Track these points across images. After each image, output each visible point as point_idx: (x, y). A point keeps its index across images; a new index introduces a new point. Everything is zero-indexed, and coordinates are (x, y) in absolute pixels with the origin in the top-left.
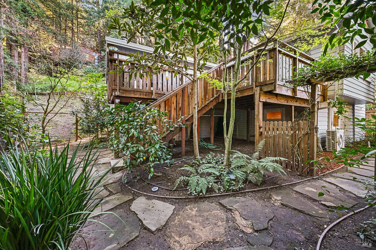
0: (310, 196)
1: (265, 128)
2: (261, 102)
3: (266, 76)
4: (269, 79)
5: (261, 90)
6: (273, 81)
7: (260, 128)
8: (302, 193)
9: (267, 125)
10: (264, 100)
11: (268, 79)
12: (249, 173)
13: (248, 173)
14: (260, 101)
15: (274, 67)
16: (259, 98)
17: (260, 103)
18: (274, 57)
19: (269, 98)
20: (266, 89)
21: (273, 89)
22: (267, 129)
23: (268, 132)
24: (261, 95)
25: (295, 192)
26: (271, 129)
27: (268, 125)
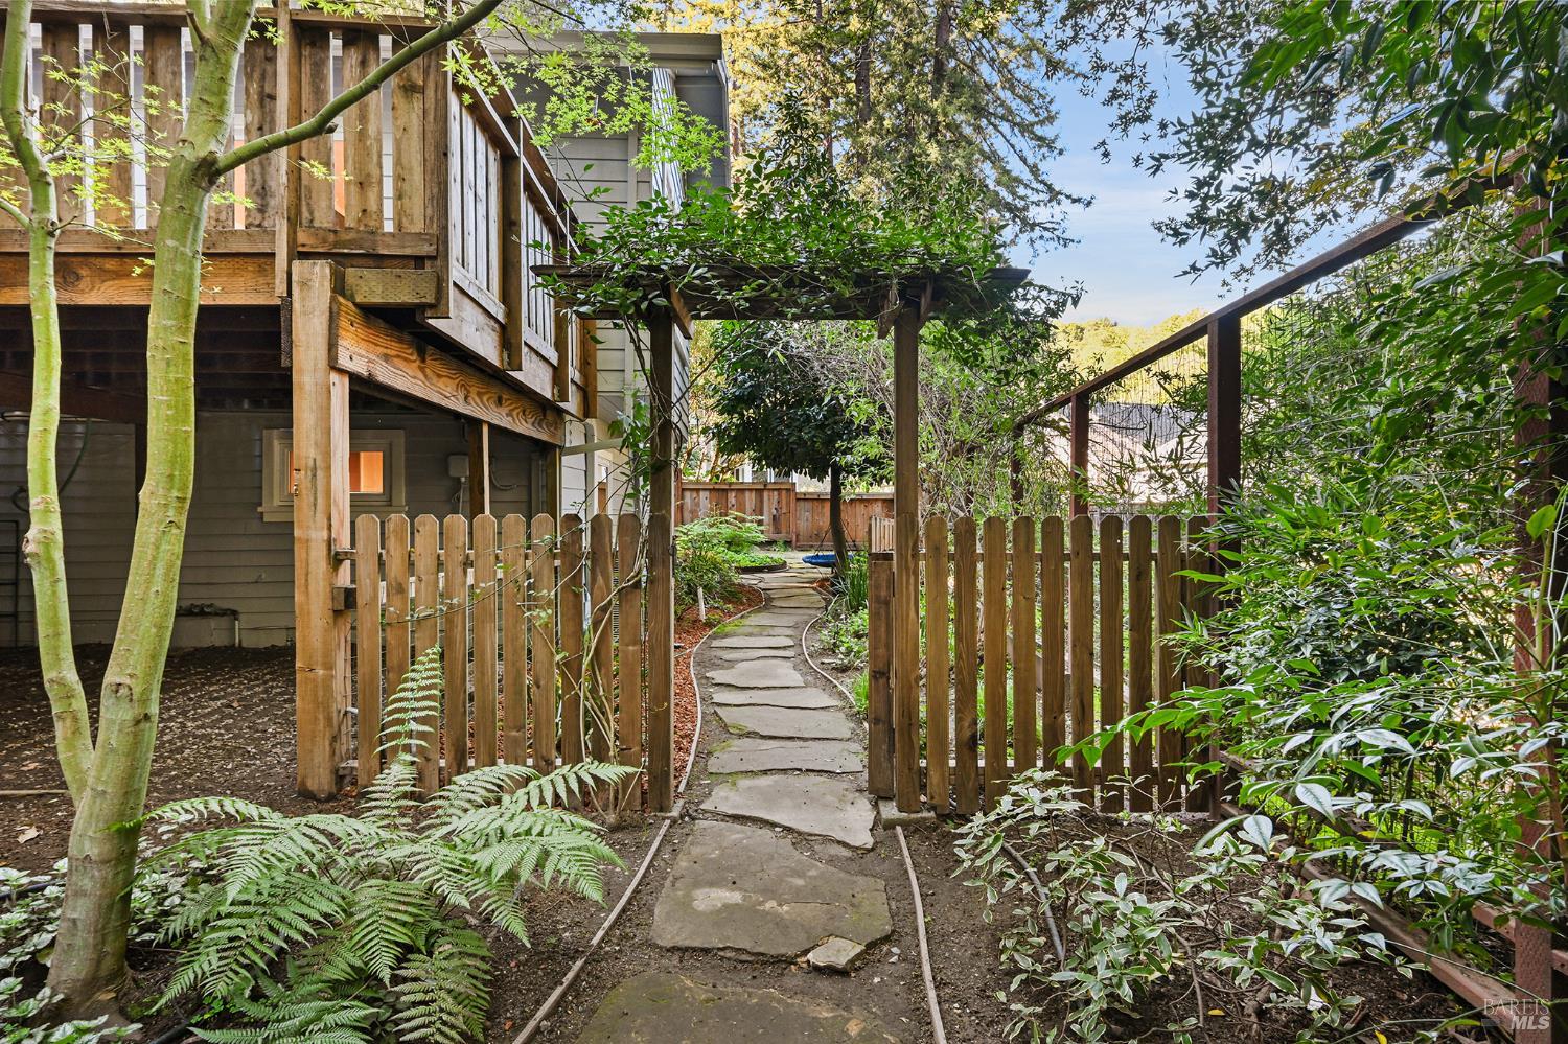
0: (746, 944)
1: (381, 564)
2: (341, 371)
3: (372, 196)
4: (399, 226)
5: (339, 287)
6: (426, 249)
7: (336, 560)
8: (706, 951)
9: (392, 543)
10: (359, 367)
11: (389, 227)
12: (396, 980)
13: (386, 974)
14: (333, 366)
15: (431, 157)
16: (332, 346)
17: (334, 377)
18: (430, 92)
19: (386, 357)
20: (374, 287)
21: (430, 299)
22: (395, 566)
23: (401, 589)
24: (344, 323)
25: (675, 959)
26: (424, 564)
27: (402, 540)
